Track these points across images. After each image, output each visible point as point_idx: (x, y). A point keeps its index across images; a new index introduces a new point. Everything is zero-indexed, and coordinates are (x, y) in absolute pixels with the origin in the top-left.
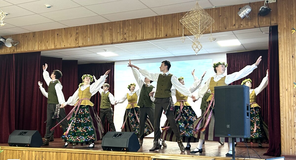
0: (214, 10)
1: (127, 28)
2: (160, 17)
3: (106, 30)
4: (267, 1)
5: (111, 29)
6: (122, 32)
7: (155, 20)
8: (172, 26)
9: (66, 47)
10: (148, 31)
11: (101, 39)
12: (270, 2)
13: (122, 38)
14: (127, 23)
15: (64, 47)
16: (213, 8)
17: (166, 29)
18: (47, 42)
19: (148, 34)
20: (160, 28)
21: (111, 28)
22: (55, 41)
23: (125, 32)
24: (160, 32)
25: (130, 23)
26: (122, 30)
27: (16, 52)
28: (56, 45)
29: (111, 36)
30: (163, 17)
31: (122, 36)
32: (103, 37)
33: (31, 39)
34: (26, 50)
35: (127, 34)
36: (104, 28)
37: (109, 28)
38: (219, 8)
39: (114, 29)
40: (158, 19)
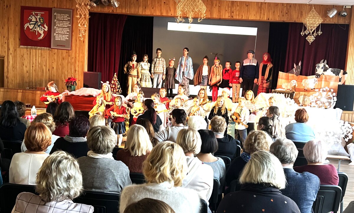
0: (308, 5)
1: (235, 8)
2: (265, 4)
3: (214, 6)
4: (345, 7)
5: (220, 6)
6: (230, 11)
7: (260, 5)
8: (274, 12)
9: (173, 15)
10: (253, 13)
12: (347, 8)
13: (229, 15)
14: (235, 3)
15: (171, 15)
17: (269, 14)
18: (152, 8)
19: (253, 15)
20: (264, 12)
21: (219, 5)
22: (161, 9)
23: (233, 10)
24: (264, 15)
25: (238, 4)
26: (230, 9)
28: (162, 12)
29: (219, 12)
30: (267, 4)
32: (211, 12)
34: (128, 13)
35: (234, 13)
36: (213, 5)
37: (218, 5)
38: (311, 5)
39: (222, 7)
40: (263, 5)
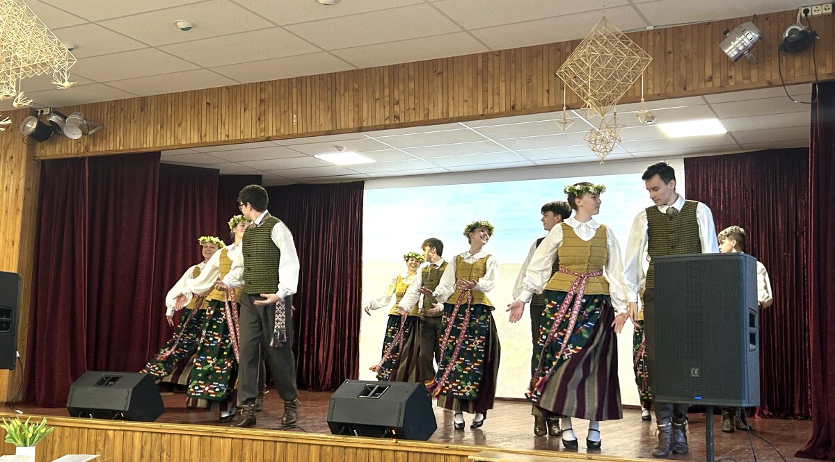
0: (651, 36)
1: (401, 88)
2: (496, 57)
3: (342, 93)
4: (806, 11)
5: (357, 90)
6: (387, 99)
7: (480, 64)
8: (530, 80)
9: (230, 138)
10: (461, 94)
11: (329, 117)
12: (814, 13)
13: (387, 115)
14: (402, 72)
15: (227, 139)
16: (648, 31)
17: (513, 88)
18: (179, 125)
19: (461, 103)
20: (495, 86)
21: (356, 86)
22: (200, 122)
23: (397, 99)
24: (496, 97)
25: (412, 73)
26: (387, 92)
27: (93, 152)
28: (203, 133)
29: (356, 109)
30: (503, 56)
31: (387, 109)
32: (334, 112)
33: (136, 117)
34: (121, 148)
35: (402, 103)
36: (338, 87)
37: (351, 87)
38: (665, 29)
39: (364, 90)
40: (490, 61)
